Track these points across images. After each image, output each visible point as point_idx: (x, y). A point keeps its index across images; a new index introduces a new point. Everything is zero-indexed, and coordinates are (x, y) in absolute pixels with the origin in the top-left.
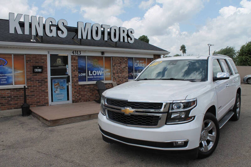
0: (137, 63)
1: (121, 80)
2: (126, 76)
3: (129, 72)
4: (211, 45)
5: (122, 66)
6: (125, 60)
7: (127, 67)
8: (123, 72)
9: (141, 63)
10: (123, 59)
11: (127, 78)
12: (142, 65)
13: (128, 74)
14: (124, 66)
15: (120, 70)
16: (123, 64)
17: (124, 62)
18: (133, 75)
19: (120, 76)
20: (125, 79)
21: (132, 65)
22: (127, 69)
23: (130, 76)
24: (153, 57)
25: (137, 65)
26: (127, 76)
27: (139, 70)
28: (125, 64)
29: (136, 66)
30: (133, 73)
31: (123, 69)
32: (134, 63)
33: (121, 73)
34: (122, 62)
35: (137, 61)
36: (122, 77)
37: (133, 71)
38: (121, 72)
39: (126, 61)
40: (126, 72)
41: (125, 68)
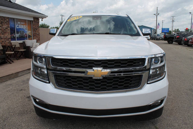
0: (19, 24)
1: (4, 41)
2: (8, 37)
3: (11, 34)
4: (63, 16)
5: (4, 27)
6: (6, 20)
7: (9, 28)
8: (6, 33)
9: (22, 24)
10: (4, 19)
11: (10, 40)
12: (24, 27)
13: (10, 36)
14: (6, 27)
15: (2, 31)
16: (4, 24)
17: (6, 22)
18: (15, 37)
19: (2, 37)
20: (8, 40)
21: (13, 27)
22: (9, 30)
23: (12, 37)
24: (33, 20)
25: (19, 26)
26: (10, 37)
27: (20, 32)
28: (7, 24)
29: (18, 28)
30: (15, 34)
31: (5, 30)
32: (15, 25)
33: (3, 34)
34: (4, 22)
35: (19, 23)
36: (5, 39)
37: (15, 33)
38: (3, 32)
39: (8, 21)
40: (8, 33)
41: (6, 28)
